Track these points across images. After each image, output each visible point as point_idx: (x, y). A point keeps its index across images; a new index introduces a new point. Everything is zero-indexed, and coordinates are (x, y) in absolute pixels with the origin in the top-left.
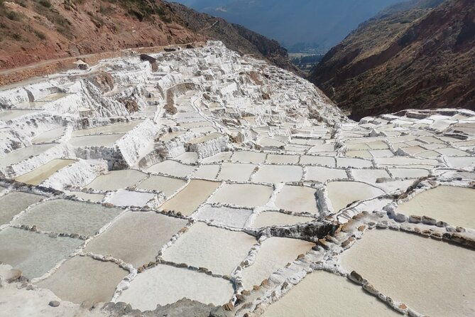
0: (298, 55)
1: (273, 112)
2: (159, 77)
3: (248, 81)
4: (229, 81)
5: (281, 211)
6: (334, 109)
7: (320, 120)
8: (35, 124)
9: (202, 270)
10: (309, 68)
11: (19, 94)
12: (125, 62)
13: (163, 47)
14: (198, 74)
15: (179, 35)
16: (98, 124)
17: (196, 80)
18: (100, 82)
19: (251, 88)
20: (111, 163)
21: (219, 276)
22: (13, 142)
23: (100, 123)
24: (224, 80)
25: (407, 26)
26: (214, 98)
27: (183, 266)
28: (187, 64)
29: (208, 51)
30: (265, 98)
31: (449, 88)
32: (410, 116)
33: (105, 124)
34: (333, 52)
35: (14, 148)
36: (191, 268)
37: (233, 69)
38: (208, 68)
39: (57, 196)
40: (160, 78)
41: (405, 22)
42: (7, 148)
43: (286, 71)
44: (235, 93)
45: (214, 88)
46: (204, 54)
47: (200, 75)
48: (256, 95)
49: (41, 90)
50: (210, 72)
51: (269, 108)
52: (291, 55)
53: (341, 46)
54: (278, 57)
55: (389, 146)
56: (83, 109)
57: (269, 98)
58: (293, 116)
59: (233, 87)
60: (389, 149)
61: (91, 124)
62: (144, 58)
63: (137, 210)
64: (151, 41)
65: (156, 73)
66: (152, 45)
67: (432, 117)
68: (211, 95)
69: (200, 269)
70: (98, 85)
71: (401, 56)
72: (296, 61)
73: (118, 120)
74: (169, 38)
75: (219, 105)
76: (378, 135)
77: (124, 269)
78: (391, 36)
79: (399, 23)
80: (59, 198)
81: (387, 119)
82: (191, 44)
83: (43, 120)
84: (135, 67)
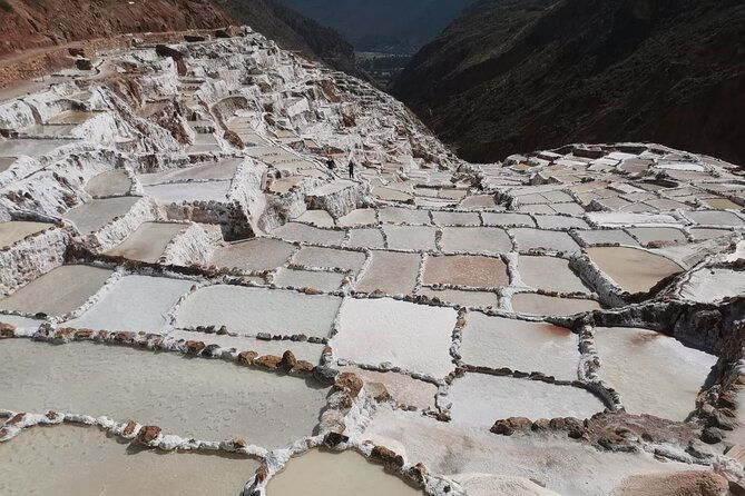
0: (370, 55)
1: (366, 147)
2: (196, 85)
3: (321, 97)
4: (295, 95)
5: (540, 292)
6: (437, 143)
7: (429, 159)
8: (79, 164)
9: (536, 376)
10: (387, 77)
11: (18, 110)
12: (136, 58)
13: (182, 34)
14: (249, 82)
15: (203, 14)
16: (171, 165)
17: (247, 92)
18: (125, 93)
19: (325, 108)
20: (228, 228)
21: (565, 383)
22: (65, 194)
23: (174, 162)
24: (288, 94)
25: (537, 14)
26: (281, 123)
27: (505, 372)
28: (228, 64)
29: (253, 44)
30: (348, 125)
31: (603, 113)
32: (579, 154)
33: (182, 163)
34: (427, 51)
35: (69, 205)
36: (518, 375)
37: (296, 75)
38: (261, 73)
39: (214, 281)
40: (198, 88)
41: (534, 9)
42: (58, 204)
43: (360, 82)
44: (307, 114)
45: (278, 106)
46: (249, 48)
47: (251, 84)
48: (335, 119)
49: (48, 104)
50: (265, 78)
51: (359, 140)
52: (358, 54)
53: (438, 44)
54: (338, 57)
55: (574, 198)
56: (119, 139)
57: (355, 125)
58: (393, 153)
59: (303, 104)
60: (576, 201)
61: (161, 163)
62: (163, 52)
63: (364, 297)
64: (162, 22)
65: (184, 78)
66: (164, 29)
67: (612, 155)
68: (275, 118)
69: (533, 374)
70: (123, 97)
71: (530, 62)
72: (366, 65)
73: (202, 159)
74: (187, 18)
75: (289, 134)
76: (545, 182)
77: (423, 380)
78: (513, 30)
79: (523, 11)
80: (218, 283)
81: (547, 158)
82: (223, 29)
83: (87, 157)
84: (154, 67)
